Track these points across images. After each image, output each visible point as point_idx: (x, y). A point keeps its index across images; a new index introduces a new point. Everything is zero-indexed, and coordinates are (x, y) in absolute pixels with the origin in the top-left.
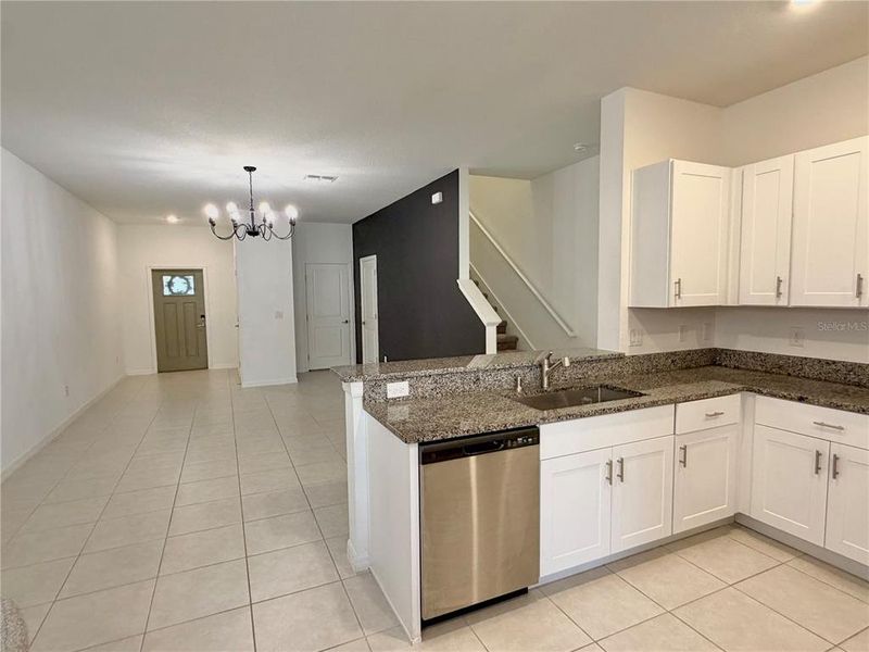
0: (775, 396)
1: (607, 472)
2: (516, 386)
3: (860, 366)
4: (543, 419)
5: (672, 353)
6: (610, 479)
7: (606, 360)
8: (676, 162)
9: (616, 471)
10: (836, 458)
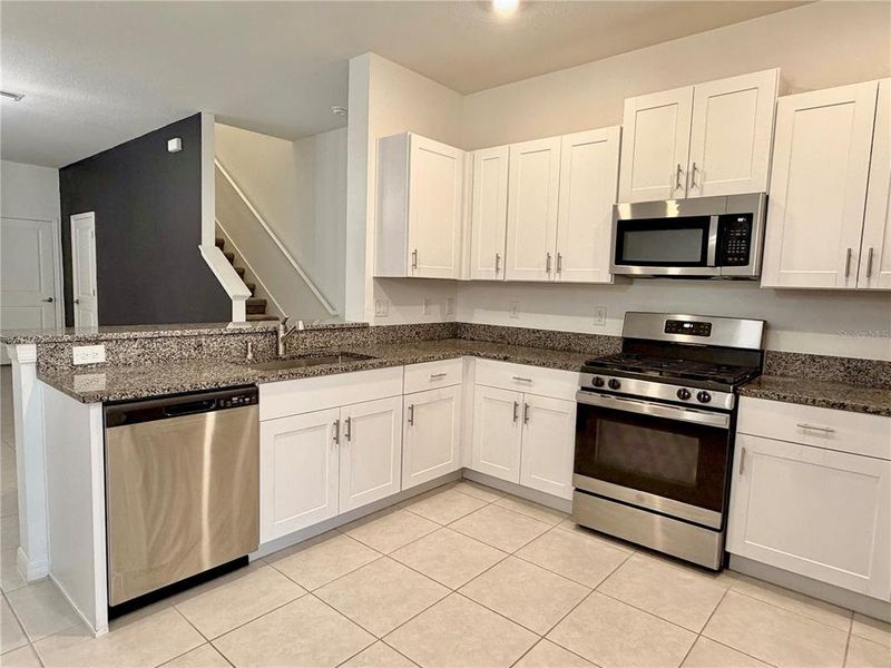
0: (489, 358)
1: (335, 432)
2: (246, 354)
3: (554, 332)
4: (263, 378)
5: (416, 326)
6: (337, 439)
7: (349, 329)
8: (413, 136)
9: (343, 430)
10: (527, 407)
